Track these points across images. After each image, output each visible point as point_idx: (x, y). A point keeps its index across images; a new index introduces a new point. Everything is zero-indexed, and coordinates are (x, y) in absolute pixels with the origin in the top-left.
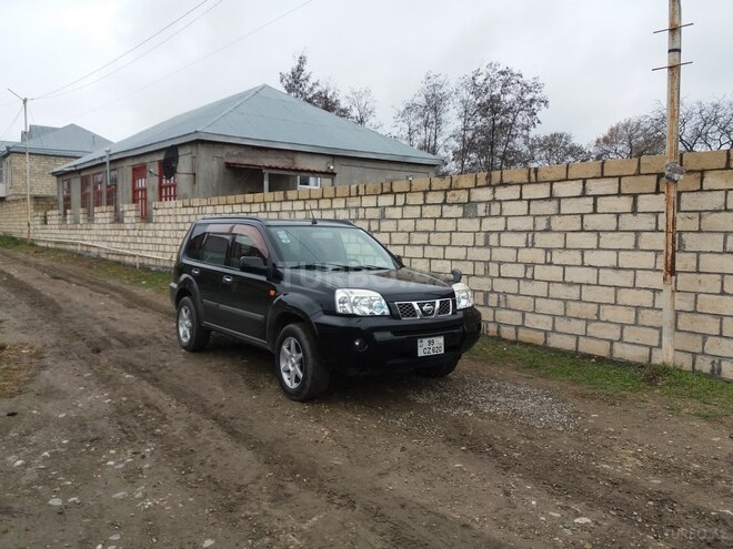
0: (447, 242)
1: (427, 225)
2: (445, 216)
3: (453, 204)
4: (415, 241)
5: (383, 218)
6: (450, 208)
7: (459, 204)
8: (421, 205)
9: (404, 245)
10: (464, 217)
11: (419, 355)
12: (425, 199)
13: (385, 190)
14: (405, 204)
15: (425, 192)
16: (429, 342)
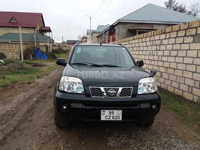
0: (185, 55)
1: (177, 47)
2: (185, 42)
3: (189, 36)
4: (172, 54)
5: (161, 44)
6: (187, 38)
7: (191, 36)
8: (175, 38)
9: (168, 56)
10: (193, 42)
11: (102, 119)
12: (177, 34)
13: (163, 32)
14: (170, 38)
15: (177, 31)
16: (110, 113)
